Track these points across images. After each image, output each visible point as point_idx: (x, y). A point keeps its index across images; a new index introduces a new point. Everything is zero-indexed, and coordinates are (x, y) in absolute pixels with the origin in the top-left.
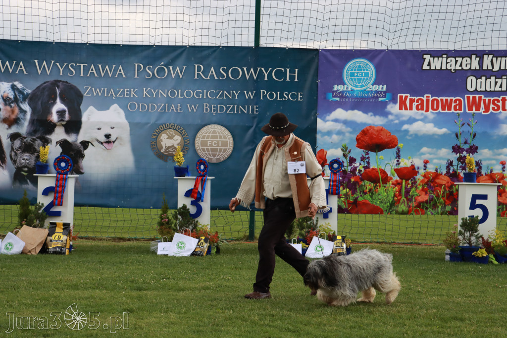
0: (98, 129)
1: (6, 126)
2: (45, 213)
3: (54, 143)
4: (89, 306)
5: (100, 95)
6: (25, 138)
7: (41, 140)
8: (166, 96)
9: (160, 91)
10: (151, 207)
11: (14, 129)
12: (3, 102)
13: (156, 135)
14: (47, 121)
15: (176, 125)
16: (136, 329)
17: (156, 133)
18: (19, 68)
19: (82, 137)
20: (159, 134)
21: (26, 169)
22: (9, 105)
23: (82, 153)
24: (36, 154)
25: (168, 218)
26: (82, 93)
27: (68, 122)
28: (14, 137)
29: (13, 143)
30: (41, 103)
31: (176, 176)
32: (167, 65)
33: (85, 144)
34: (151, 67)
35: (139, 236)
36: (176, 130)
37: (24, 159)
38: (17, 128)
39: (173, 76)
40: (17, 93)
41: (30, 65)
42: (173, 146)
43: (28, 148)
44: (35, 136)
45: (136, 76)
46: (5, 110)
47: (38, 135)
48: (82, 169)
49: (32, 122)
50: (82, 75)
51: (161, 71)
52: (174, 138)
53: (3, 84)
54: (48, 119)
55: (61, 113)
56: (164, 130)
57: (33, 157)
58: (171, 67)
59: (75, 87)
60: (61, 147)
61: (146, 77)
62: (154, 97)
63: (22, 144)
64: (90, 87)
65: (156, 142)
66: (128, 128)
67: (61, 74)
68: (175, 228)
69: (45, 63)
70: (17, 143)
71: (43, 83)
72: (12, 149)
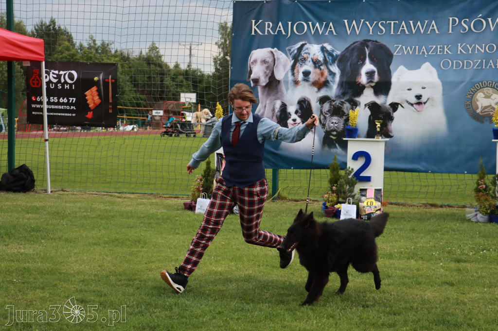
0: (409, 90)
1: (316, 89)
2: (355, 178)
3: (362, 105)
4: (406, 277)
5: (411, 53)
6: (334, 101)
7: (350, 103)
8: (483, 51)
9: (477, 46)
10: (466, 172)
11: (323, 93)
12: (313, 65)
13: (471, 94)
14: (355, 82)
15: (494, 83)
16: (458, 304)
17: (471, 93)
18: (329, 29)
19: (391, 98)
20: (474, 93)
21: (335, 133)
22: (319, 67)
23: (392, 115)
24: (345, 118)
25: (485, 184)
26: (392, 52)
27: (377, 83)
28: (323, 100)
29: (322, 107)
30: (350, 65)
31: (495, 139)
32: (485, 18)
33: (395, 106)
34: (468, 20)
35: (452, 203)
36: (494, 88)
37: (333, 123)
38: (326, 91)
39: (492, 29)
40: (326, 55)
41: (339, 25)
42: (491, 105)
43: (337, 111)
44: (343, 99)
45: (450, 31)
46: (314, 73)
47: (347, 97)
48: (391, 132)
49: (341, 85)
50: (392, 33)
51: (478, 24)
52: (492, 97)
53: (313, 46)
54: (357, 81)
55: (370, 74)
56: (481, 88)
57: (342, 121)
58: (490, 19)
59: (385, 46)
60: (370, 109)
61: (462, 32)
62: (470, 52)
63: (331, 107)
64: (400, 46)
65: (471, 102)
66: (440, 87)
67: (371, 33)
68: (493, 195)
69: (354, 22)
70: (326, 106)
71: (352, 43)
72: (321, 112)
